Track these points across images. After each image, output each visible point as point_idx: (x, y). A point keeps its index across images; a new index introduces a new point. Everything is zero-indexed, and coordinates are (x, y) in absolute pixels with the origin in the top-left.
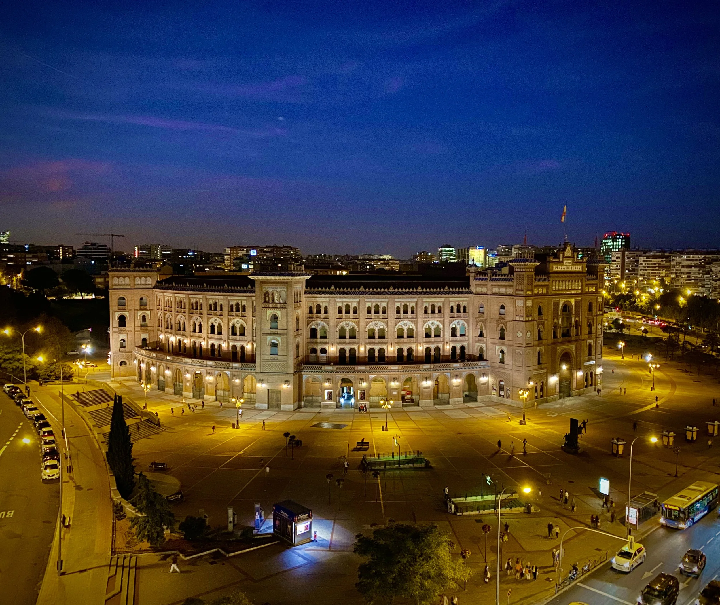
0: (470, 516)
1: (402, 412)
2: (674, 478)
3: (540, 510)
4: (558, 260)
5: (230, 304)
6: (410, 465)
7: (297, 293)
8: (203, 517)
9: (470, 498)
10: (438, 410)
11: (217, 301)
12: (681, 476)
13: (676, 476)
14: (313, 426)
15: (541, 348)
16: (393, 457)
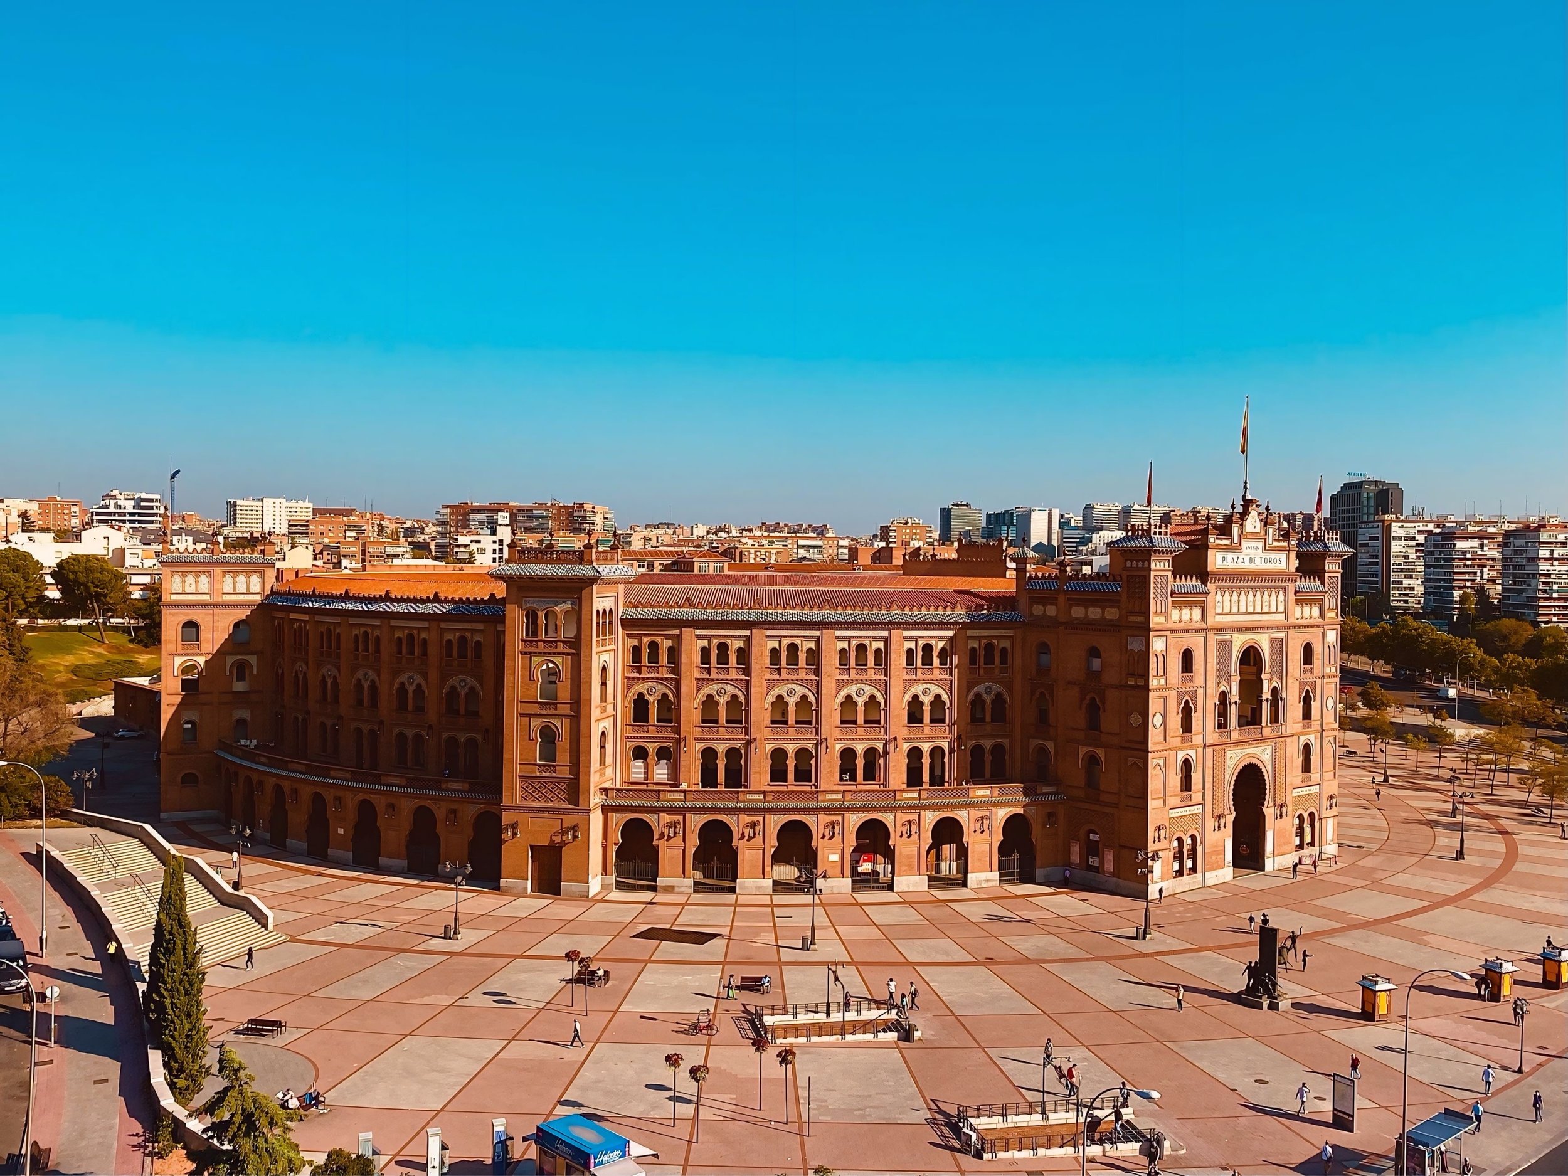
0: (1013, 1162)
1: (851, 904)
2: (1517, 1076)
3: (1184, 1151)
4: (1227, 542)
5: (445, 639)
6: (869, 1036)
7: (604, 611)
8: (368, 1154)
9: (1016, 1118)
10: (939, 901)
11: (415, 632)
12: (1534, 1071)
13: (1520, 1071)
14: (634, 936)
15: (1189, 752)
16: (828, 1015)
